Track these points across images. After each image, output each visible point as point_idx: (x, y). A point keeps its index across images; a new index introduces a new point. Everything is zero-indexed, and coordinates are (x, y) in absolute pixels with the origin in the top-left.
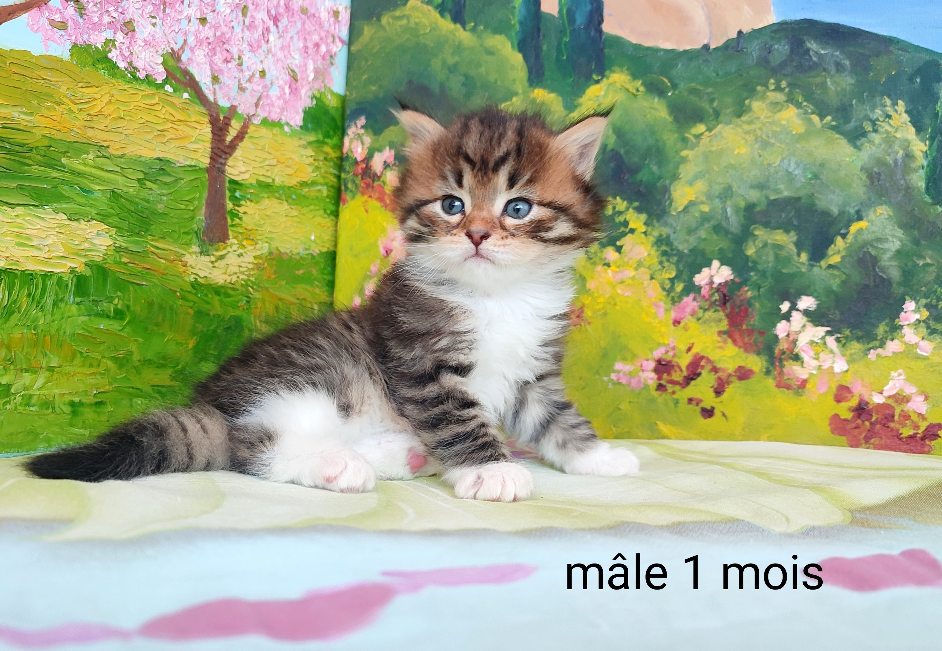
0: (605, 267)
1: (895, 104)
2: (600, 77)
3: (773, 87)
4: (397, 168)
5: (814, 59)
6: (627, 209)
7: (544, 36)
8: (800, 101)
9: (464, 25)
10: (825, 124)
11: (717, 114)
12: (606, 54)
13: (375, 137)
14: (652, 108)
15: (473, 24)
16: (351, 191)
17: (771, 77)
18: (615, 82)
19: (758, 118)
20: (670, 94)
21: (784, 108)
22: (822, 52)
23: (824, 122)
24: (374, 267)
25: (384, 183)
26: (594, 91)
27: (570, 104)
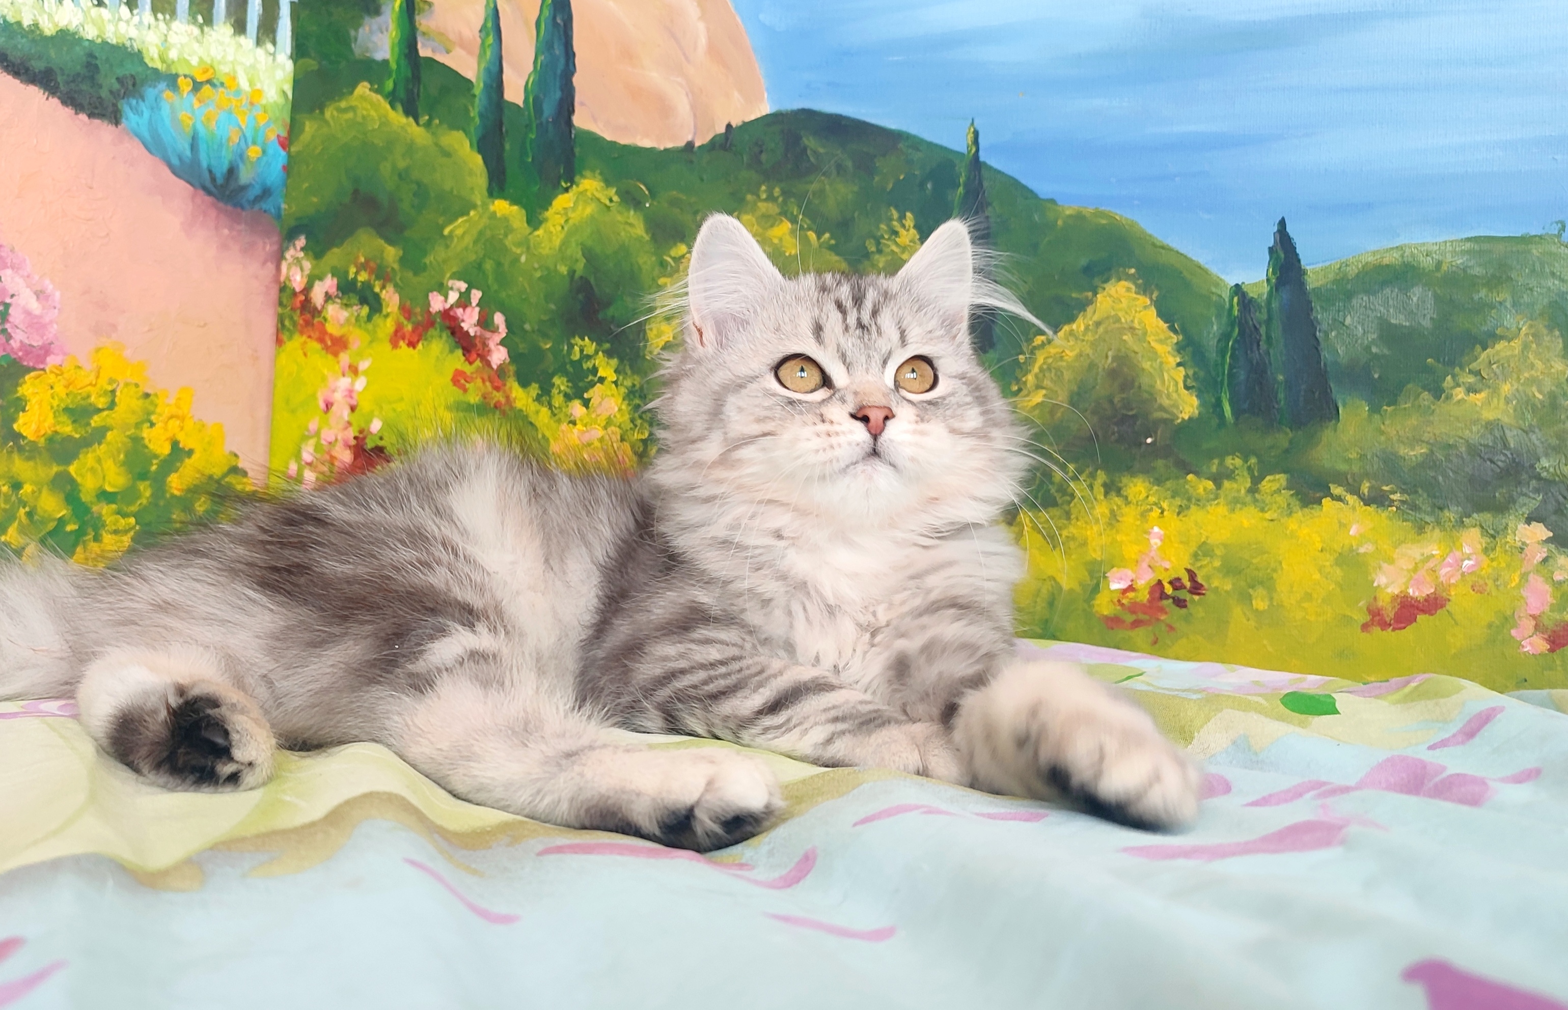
0: (571, 425)
1: (902, 217)
2: (569, 184)
3: (764, 196)
4: (338, 301)
5: (812, 159)
6: (596, 352)
7: (507, 132)
8: (795, 213)
9: (416, 119)
10: (824, 243)
12: (577, 154)
13: (314, 262)
14: (627, 223)
15: (427, 118)
16: (289, 330)
17: (763, 183)
18: (586, 190)
20: (647, 205)
21: (777, 223)
22: (821, 150)
23: (822, 240)
24: (313, 426)
25: (325, 319)
26: (562, 201)
27: (534, 221)
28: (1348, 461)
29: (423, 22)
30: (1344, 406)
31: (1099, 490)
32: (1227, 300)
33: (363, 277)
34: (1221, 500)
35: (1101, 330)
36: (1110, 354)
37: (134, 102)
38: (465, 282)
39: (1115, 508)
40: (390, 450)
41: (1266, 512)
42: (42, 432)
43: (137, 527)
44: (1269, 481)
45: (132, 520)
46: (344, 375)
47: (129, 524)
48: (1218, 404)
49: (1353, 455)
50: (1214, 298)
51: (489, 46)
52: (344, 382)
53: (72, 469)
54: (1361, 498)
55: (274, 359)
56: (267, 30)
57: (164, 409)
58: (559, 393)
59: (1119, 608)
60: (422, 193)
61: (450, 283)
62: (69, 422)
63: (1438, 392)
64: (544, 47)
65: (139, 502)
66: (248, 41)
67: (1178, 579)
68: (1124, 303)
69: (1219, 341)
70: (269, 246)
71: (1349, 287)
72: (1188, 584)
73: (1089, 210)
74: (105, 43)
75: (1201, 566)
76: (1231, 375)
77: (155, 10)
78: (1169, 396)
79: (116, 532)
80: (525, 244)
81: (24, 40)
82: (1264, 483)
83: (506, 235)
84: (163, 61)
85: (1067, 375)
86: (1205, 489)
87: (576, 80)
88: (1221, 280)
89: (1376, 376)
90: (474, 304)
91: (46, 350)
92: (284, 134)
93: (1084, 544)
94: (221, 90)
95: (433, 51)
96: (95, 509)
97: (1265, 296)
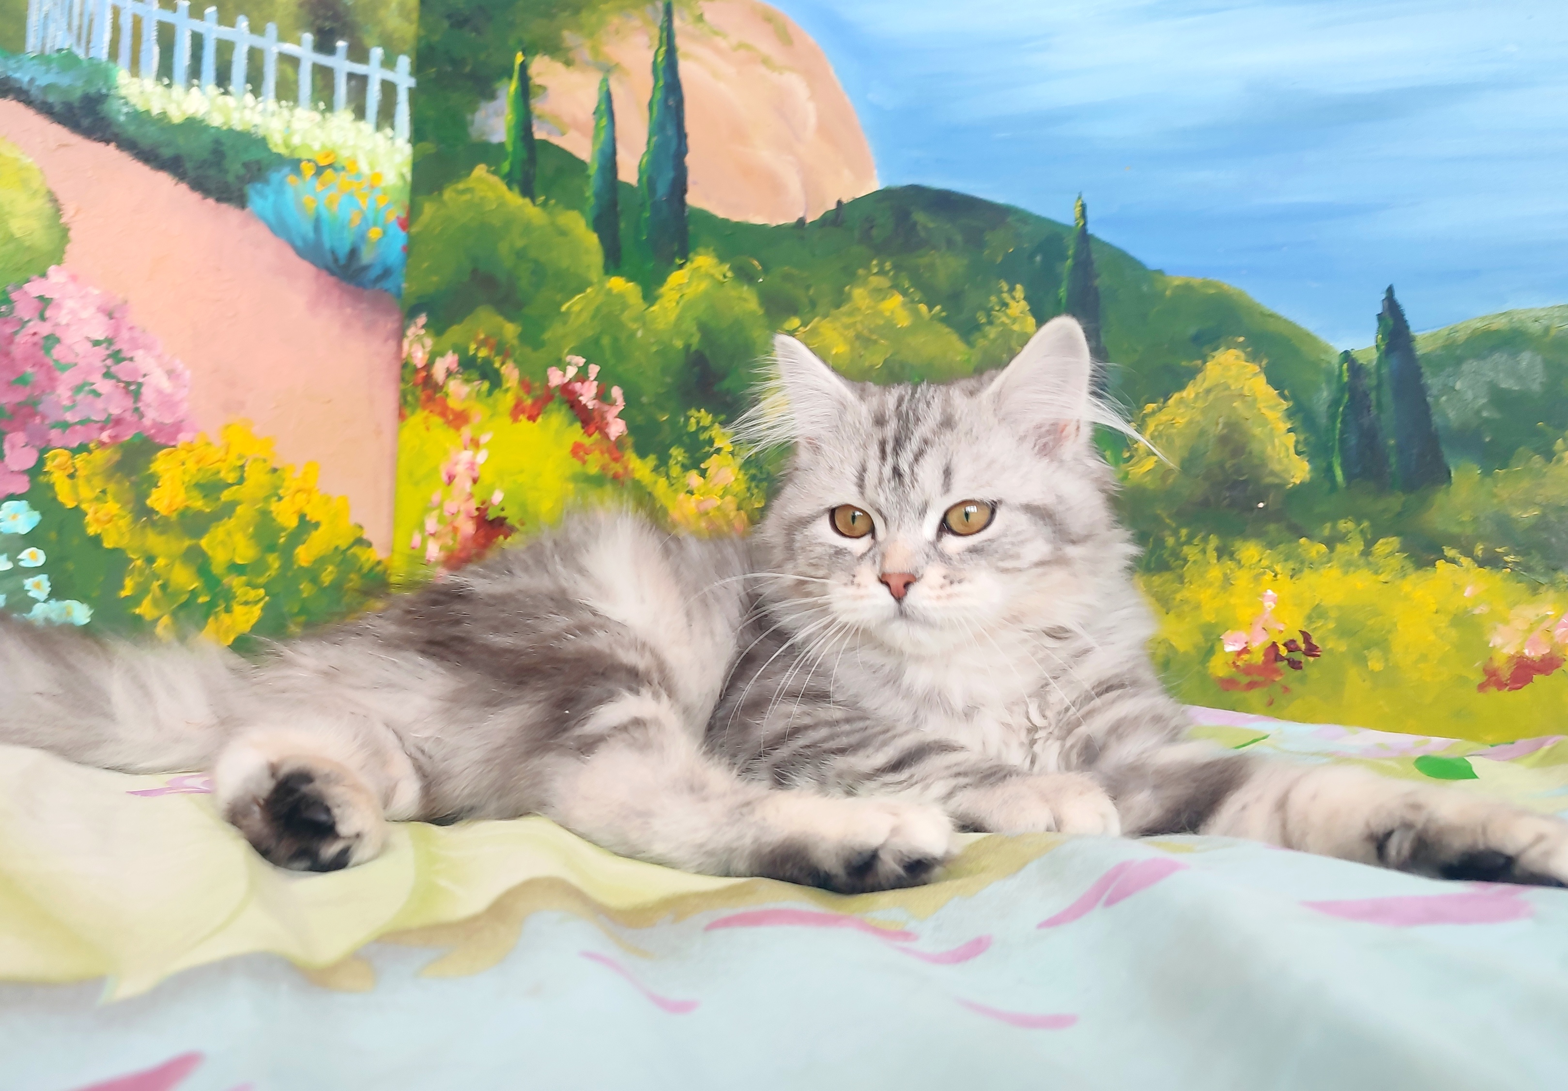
0: (689, 495)
1: (1012, 289)
2: (684, 261)
3: (875, 270)
4: (460, 376)
5: (923, 234)
6: (713, 423)
7: (621, 211)
8: (906, 287)
9: (533, 199)
10: (934, 315)
11: (813, 304)
12: (691, 232)
13: (435, 339)
14: (740, 298)
15: (543, 198)
16: (411, 405)
17: (875, 257)
18: (699, 267)
19: (859, 309)
20: (761, 280)
21: (888, 296)
22: (931, 225)
23: (933, 312)
24: (435, 498)
25: (447, 395)
26: (677, 278)
27: (650, 297)
28: (1461, 523)
29: (538, 106)
30: (1456, 469)
31: (1212, 555)
32: (1337, 366)
33: (483, 353)
34: (1334, 563)
35: (1211, 397)
36: (1221, 420)
37: (259, 186)
38: (584, 358)
39: (1228, 571)
40: (512, 521)
41: (1382, 573)
42: (174, 508)
43: (267, 598)
44: (1383, 544)
45: (262, 592)
46: (466, 449)
47: (259, 595)
48: (1329, 470)
49: (1466, 518)
50: (1324, 365)
51: (604, 127)
52: (466, 455)
53: (204, 543)
54: (1475, 559)
55: (396, 434)
56: (386, 115)
57: (291, 483)
58: (676, 463)
59: (1234, 670)
60: (539, 272)
61: (569, 358)
62: (201, 496)
63: (1549, 455)
64: (657, 128)
65: (268, 574)
66: (367, 126)
67: (1293, 641)
68: (1234, 371)
69: (1329, 407)
70: (390, 324)
71: (1458, 352)
72: (1303, 646)
73: (1196, 280)
74: (231, 131)
75: (1315, 629)
76: (1342, 441)
77: (279, 97)
78: (1280, 461)
79: (246, 603)
80: (641, 319)
81: (153, 128)
82: (1377, 546)
83: (623, 311)
84: (287, 146)
85: (1178, 442)
86: (1318, 552)
87: (690, 160)
88: (1330, 346)
89: (1487, 440)
90: (592, 378)
91: (177, 428)
92: (403, 215)
93: (1198, 607)
94: (343, 173)
95: (549, 133)
96: (226, 580)
97: (1375, 363)
